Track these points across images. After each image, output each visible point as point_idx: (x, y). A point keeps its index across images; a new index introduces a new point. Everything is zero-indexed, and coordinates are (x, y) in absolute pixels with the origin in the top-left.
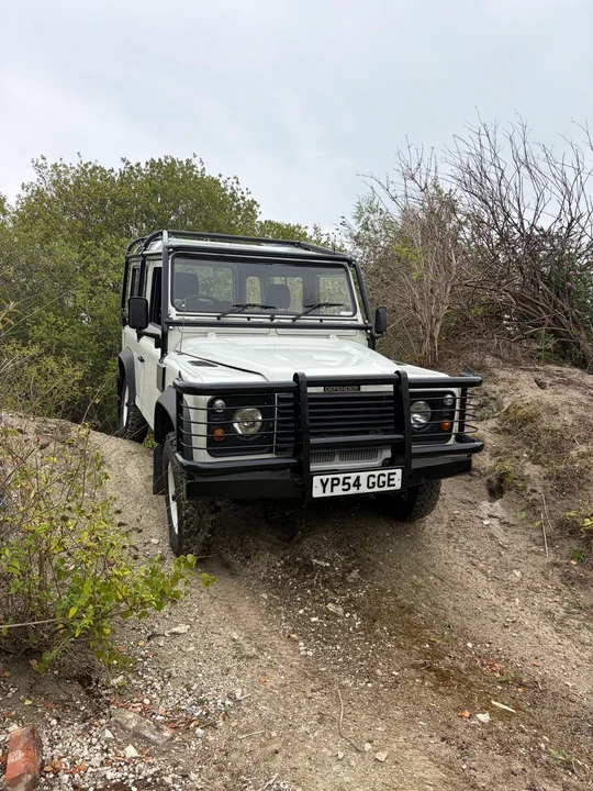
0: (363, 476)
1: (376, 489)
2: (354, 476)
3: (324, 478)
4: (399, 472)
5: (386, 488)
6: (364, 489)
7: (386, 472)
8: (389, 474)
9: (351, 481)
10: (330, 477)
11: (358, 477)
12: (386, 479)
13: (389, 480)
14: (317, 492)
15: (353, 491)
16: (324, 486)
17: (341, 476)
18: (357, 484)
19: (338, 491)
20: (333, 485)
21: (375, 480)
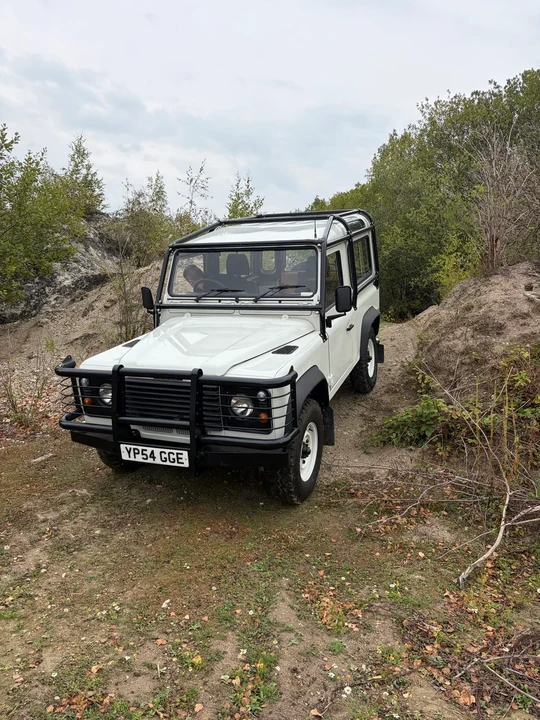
0: (157, 451)
1: (168, 463)
2: (149, 450)
3: (129, 447)
4: (185, 454)
5: (176, 464)
6: (158, 461)
7: (175, 452)
8: (178, 454)
9: (148, 453)
10: (133, 447)
11: (152, 452)
12: (175, 457)
13: (178, 458)
14: (125, 456)
15: (150, 461)
16: (129, 452)
17: (140, 448)
18: (152, 455)
19: (139, 458)
20: (135, 454)
21: (167, 456)
